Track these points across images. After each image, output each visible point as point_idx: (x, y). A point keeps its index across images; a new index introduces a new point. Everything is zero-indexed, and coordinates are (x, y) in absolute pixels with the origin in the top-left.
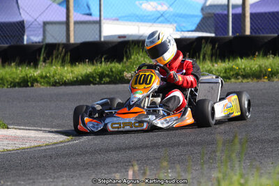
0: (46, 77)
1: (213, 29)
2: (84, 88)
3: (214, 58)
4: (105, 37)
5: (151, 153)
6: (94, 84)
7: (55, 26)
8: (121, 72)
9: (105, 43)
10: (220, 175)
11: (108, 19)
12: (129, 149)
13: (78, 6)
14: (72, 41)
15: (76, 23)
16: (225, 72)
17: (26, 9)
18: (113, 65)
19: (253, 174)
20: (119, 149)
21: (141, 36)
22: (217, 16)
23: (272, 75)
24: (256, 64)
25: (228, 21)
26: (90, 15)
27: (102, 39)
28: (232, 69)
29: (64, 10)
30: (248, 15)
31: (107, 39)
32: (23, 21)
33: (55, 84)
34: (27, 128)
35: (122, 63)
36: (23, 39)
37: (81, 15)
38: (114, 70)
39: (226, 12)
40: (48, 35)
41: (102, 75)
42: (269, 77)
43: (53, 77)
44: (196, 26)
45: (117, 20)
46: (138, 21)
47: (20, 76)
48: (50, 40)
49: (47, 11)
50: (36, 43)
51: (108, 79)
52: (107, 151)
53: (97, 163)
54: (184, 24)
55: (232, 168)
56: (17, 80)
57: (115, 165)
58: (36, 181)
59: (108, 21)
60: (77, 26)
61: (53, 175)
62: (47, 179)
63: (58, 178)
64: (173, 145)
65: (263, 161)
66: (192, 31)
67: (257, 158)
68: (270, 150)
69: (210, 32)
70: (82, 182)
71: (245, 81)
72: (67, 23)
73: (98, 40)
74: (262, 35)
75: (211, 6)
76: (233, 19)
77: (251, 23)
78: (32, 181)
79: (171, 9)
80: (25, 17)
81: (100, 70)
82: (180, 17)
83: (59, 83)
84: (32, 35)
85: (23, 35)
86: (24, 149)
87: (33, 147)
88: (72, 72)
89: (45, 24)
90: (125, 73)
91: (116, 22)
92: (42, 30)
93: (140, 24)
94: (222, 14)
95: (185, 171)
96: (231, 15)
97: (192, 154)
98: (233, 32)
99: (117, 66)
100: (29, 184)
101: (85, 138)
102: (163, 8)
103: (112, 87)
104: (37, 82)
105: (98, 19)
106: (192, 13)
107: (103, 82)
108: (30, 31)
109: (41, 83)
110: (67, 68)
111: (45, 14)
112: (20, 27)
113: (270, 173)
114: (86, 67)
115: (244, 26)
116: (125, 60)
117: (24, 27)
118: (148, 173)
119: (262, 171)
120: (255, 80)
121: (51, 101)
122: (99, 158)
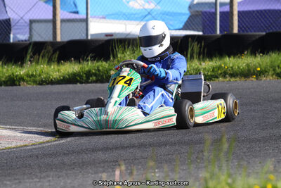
0: (32, 75)
1: (201, 27)
2: (71, 86)
3: (201, 56)
4: (92, 35)
5: (138, 153)
6: (81, 83)
7: (41, 24)
8: (108, 71)
9: (92, 41)
10: (207, 175)
11: (94, 17)
12: (116, 148)
13: (65, 4)
14: (59, 39)
15: (63, 21)
16: (213, 71)
17: (12, 7)
18: (100, 63)
19: (240, 174)
20: (106, 149)
21: (129, 34)
22: (204, 14)
23: (260, 74)
24: (244, 63)
25: (216, 19)
26: (77, 13)
27: (89, 38)
28: (219, 68)
29: (50, 8)
30: (236, 13)
31: (94, 38)
32: (9, 19)
33: (42, 83)
34: (13, 127)
35: (108, 62)
36: (9, 37)
38: (101, 68)
39: (213, 10)
40: (34, 33)
41: (89, 74)
42: (257, 76)
43: (40, 75)
44: (183, 24)
45: (104, 18)
46: (125, 19)
47: (7, 75)
48: (36, 38)
49: (33, 9)
50: (22, 41)
51: (94, 78)
52: (94, 150)
53: (83, 162)
54: (171, 23)
55: (220, 168)
56: (3, 79)
57: (102, 165)
58: (22, 181)
59: (95, 19)
60: (64, 24)
61: (39, 174)
62: (33, 179)
63: (44, 178)
64: (160, 145)
65: (250, 161)
66: (179, 29)
67: (244, 157)
68: (258, 149)
69: (198, 31)
70: (69, 181)
71: (233, 79)
72: (54, 21)
73: (85, 38)
74: (250, 33)
75: (198, 4)
76: (220, 17)
77: (239, 21)
78: (17, 181)
79: (159, 7)
80: (11, 15)
81: (87, 69)
82: (167, 15)
83: (45, 82)
84: (18, 33)
85: (10, 33)
86: (10, 148)
87: (19, 147)
88: (59, 70)
89: (32, 22)
90: (112, 72)
91: (104, 20)
92: (28, 28)
93: (127, 22)
94: (210, 13)
95: (173, 170)
96: (218, 13)
97: (179, 154)
98: (220, 30)
99: (103, 65)
100: (15, 184)
101: (69, 139)
102: (151, 6)
103: (99, 85)
104: (24, 80)
105: (85, 17)
106: (179, 11)
107: (90, 81)
108: (17, 29)
109: (27, 82)
110: (54, 67)
111: (31, 12)
112: (6, 25)
113: (257, 173)
114: (72, 66)
115: (232, 24)
116: (111, 58)
117: (10, 25)
118: (135, 172)
119: (250, 171)
120: (243, 79)
121: (37, 100)
122: (86, 157)
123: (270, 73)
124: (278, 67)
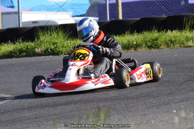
1: (97, 15)
2: (9, 60)
4: (23, 23)
5: (52, 111)
6: (16, 57)
8: (34, 48)
9: (23, 29)
11: (24, 11)
12: (37, 107)
15: (3, 14)
18: (28, 44)
20: (30, 108)
21: (49, 21)
23: (137, 46)
24: (126, 40)
26: (13, 7)
27: (21, 26)
31: (24, 26)
35: (34, 42)
37: (6, 8)
38: (29, 47)
41: (21, 51)
42: (135, 48)
44: (86, 11)
45: (32, 10)
51: (25, 53)
52: (22, 109)
53: (14, 120)
54: (76, 10)
60: (4, 16)
64: (67, 104)
65: (126, 115)
67: (122, 112)
68: (132, 105)
73: (18, 26)
81: (20, 48)
90: (37, 49)
91: (30, 12)
93: (47, 13)
94: (102, 4)
97: (79, 110)
99: (30, 44)
101: (6, 101)
103: (28, 59)
105: (17, 10)
106: (82, 3)
107: (21, 56)
115: (118, 10)
116: (36, 40)
120: (125, 51)
123: (144, 46)
124: (149, 41)
